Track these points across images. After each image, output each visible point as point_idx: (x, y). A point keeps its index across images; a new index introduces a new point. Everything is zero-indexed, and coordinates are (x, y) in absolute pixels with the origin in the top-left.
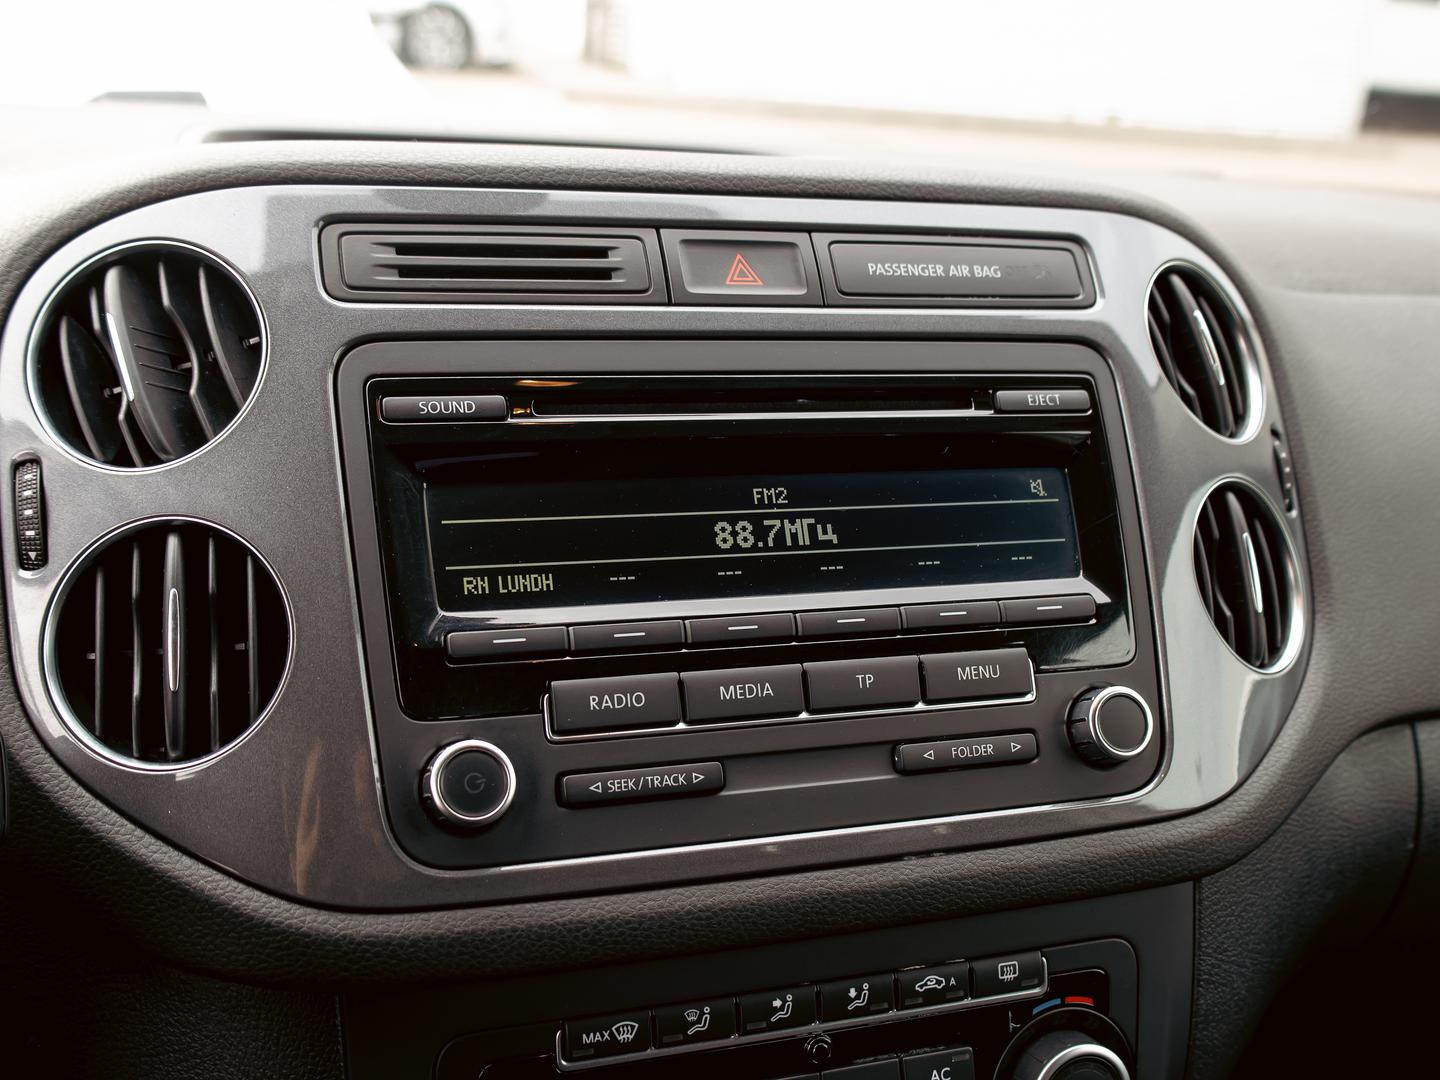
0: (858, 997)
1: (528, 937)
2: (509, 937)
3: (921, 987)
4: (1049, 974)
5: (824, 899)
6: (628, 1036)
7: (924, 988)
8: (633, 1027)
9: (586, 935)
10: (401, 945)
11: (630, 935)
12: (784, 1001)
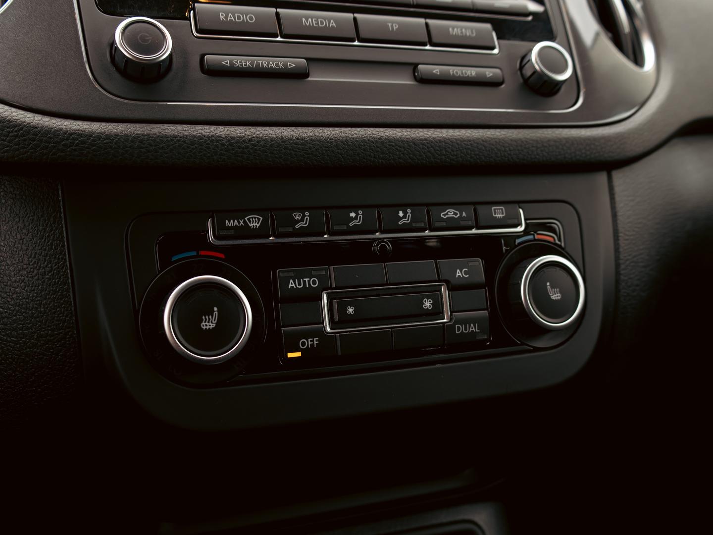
0: (404, 217)
1: (184, 142)
2: (172, 140)
3: (445, 215)
4: (526, 220)
5: (377, 142)
6: (256, 224)
7: (447, 216)
8: (259, 219)
9: (223, 145)
10: (99, 138)
11: (252, 149)
12: (357, 214)
